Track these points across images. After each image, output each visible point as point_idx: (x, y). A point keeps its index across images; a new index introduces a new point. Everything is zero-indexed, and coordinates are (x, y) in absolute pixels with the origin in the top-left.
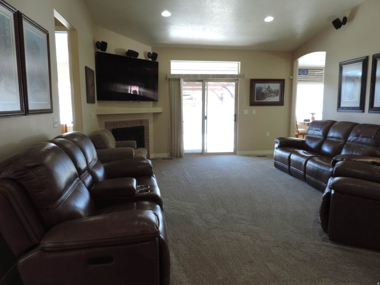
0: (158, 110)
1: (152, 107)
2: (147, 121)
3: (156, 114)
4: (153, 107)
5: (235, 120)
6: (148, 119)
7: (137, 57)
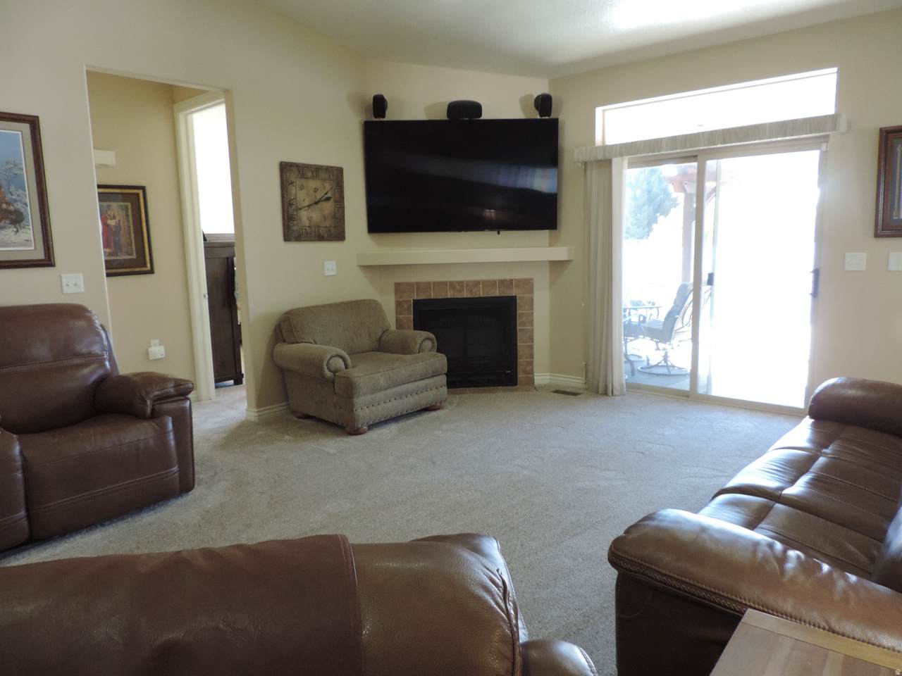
0: (560, 253)
1: (548, 245)
2: (528, 285)
3: (557, 266)
4: (551, 245)
5: (815, 294)
6: (532, 279)
7: (481, 116)
